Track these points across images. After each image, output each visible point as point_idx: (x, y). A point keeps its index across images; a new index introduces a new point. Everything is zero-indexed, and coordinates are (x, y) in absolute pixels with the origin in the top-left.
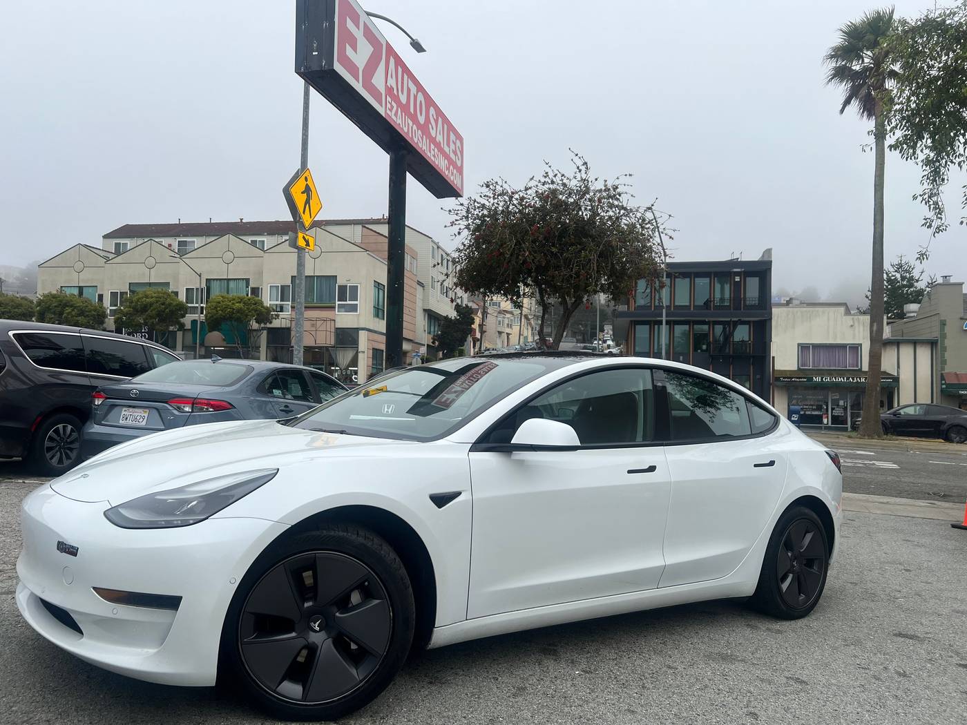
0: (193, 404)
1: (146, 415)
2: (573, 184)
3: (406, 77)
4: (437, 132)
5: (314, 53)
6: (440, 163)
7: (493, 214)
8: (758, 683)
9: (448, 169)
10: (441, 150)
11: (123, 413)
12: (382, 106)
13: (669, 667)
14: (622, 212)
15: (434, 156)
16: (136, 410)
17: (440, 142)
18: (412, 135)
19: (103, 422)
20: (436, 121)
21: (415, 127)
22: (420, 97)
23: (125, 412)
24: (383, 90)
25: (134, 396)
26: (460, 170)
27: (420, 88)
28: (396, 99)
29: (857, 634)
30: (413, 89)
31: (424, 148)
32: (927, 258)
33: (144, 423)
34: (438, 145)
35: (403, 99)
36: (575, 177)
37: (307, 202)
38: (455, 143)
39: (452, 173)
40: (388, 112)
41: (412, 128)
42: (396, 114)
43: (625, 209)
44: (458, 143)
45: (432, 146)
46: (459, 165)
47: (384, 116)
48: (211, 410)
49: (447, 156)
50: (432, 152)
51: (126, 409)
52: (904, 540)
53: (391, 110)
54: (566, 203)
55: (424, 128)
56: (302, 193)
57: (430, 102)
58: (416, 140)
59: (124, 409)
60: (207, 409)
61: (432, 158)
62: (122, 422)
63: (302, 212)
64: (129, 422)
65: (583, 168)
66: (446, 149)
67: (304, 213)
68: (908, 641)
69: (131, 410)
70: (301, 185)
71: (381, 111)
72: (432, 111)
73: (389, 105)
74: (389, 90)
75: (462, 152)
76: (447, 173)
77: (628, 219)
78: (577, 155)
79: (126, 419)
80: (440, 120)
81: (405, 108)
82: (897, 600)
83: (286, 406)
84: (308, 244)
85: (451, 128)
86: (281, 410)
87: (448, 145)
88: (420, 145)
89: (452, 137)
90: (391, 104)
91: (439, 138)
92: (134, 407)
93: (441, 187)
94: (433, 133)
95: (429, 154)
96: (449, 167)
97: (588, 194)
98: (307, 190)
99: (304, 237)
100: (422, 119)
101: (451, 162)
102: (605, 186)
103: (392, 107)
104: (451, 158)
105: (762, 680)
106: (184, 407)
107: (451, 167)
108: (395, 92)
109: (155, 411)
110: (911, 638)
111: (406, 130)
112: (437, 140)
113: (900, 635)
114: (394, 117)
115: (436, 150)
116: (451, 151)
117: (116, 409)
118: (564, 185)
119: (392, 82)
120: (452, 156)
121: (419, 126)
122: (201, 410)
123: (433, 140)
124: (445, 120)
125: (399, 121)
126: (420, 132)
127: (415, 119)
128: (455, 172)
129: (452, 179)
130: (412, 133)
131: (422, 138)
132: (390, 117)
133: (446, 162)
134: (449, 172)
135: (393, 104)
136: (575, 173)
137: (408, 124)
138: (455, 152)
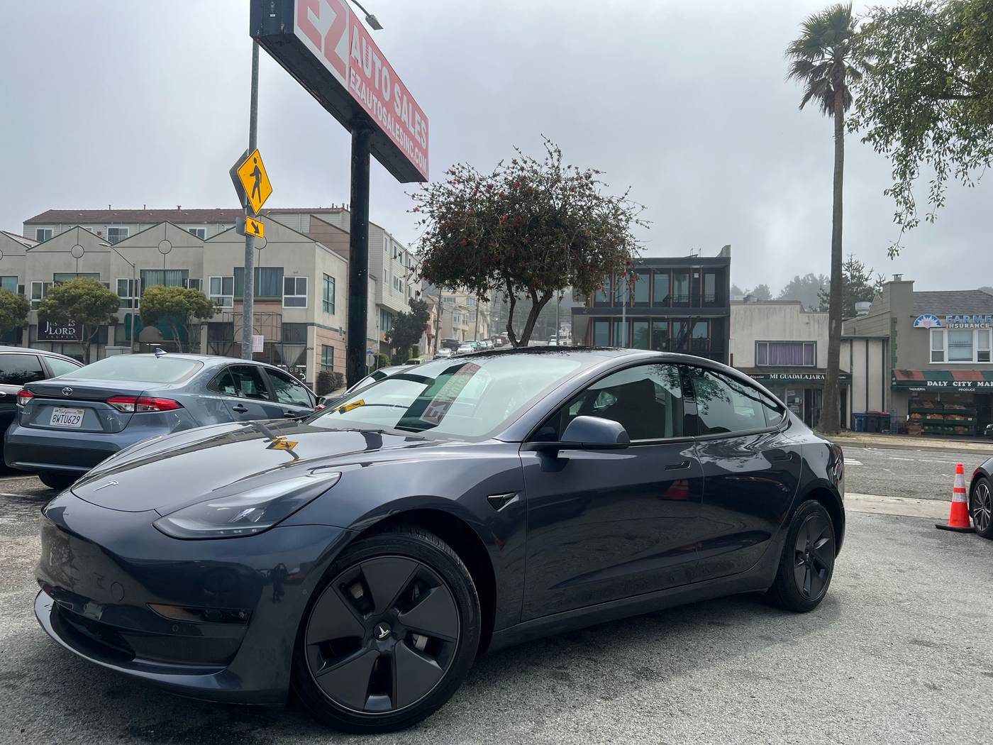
0: (136, 403)
1: (81, 416)
2: (544, 171)
3: (370, 49)
4: (402, 111)
5: (271, 16)
6: (404, 144)
7: (460, 202)
8: (789, 703)
9: (413, 151)
10: (406, 131)
11: (54, 413)
12: (345, 79)
13: (693, 689)
14: (594, 201)
15: (399, 136)
16: (70, 410)
17: (405, 122)
18: (377, 113)
19: (31, 424)
20: (401, 99)
21: (379, 104)
22: (385, 72)
23: (56, 412)
24: (346, 61)
25: (67, 394)
26: (425, 153)
27: (385, 62)
28: (361, 72)
29: (873, 643)
30: (378, 63)
31: (389, 127)
32: (898, 255)
33: (79, 424)
34: (403, 125)
35: (368, 73)
36: (546, 164)
37: (257, 185)
38: (420, 124)
39: (417, 157)
40: (352, 85)
41: (376, 105)
42: (360, 89)
43: (597, 198)
44: (423, 125)
45: (397, 126)
46: (424, 145)
47: (347, 89)
48: (157, 409)
49: (412, 137)
50: (397, 132)
51: (58, 409)
52: (888, 539)
53: (355, 84)
54: (537, 191)
55: (389, 106)
56: (251, 175)
57: (394, 78)
58: (380, 118)
59: (55, 409)
60: (152, 408)
61: (397, 138)
62: (52, 424)
63: (250, 196)
64: (62, 424)
65: (555, 155)
66: (411, 130)
67: (253, 197)
68: (926, 649)
69: (63, 409)
70: (249, 167)
71: (344, 83)
72: (397, 88)
73: (352, 78)
74: (354, 62)
75: (427, 134)
76: (412, 155)
77: (600, 209)
78: (549, 141)
79: (58, 420)
80: (405, 98)
81: (369, 83)
82: (902, 604)
83: (240, 405)
84: (257, 231)
85: (416, 108)
86: (235, 410)
87: (413, 126)
88: (385, 124)
89: (418, 117)
90: (355, 77)
91: (405, 118)
92: (67, 407)
93: (405, 171)
94: (398, 112)
95: (393, 134)
96: (414, 148)
97: (560, 182)
98: (257, 173)
99: (253, 224)
100: (387, 96)
101: (417, 144)
102: (578, 174)
103: (356, 80)
104: (416, 140)
105: (794, 701)
106: (126, 406)
107: (417, 150)
108: (360, 64)
109: (91, 411)
110: (927, 646)
111: (370, 106)
112: (402, 119)
113: (916, 642)
114: (358, 92)
115: (401, 130)
116: (416, 131)
117: (46, 409)
118: (535, 172)
119: (356, 53)
120: (417, 137)
121: (385, 104)
122: (145, 409)
123: (398, 119)
124: (411, 99)
125: (363, 96)
126: (384, 109)
127: (379, 95)
128: (420, 154)
129: (417, 162)
130: (377, 110)
131: (387, 116)
132: (354, 91)
133: (411, 143)
134: (414, 155)
135: (358, 77)
136: (547, 159)
137: (373, 101)
138: (420, 134)
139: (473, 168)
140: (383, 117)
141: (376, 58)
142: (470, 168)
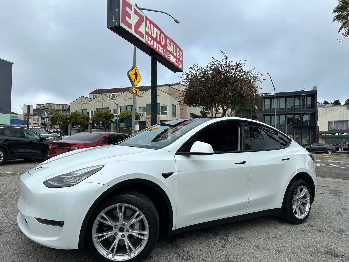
3: (155, 28)
4: (171, 48)
5: (113, 21)
6: (173, 60)
7: (196, 77)
9: (176, 61)
10: (172, 55)
12: (144, 39)
15: (169, 57)
17: (172, 52)
20: (170, 44)
21: (160, 46)
22: (162, 35)
24: (144, 33)
26: (182, 62)
27: (162, 32)
28: (151, 36)
30: (159, 33)
31: (164, 54)
35: (154, 36)
36: (222, 61)
37: (136, 77)
38: (179, 52)
39: (178, 63)
41: (158, 47)
42: (151, 42)
43: (244, 72)
44: (181, 52)
45: (168, 53)
46: (181, 59)
49: (175, 57)
50: (168, 55)
53: (148, 40)
55: (165, 47)
56: (134, 74)
57: (166, 37)
61: (168, 58)
63: (134, 81)
65: (226, 58)
66: (175, 54)
67: (135, 81)
71: (144, 41)
72: (168, 40)
74: (147, 33)
75: (182, 56)
76: (175, 63)
77: (246, 75)
78: (223, 53)
80: (172, 44)
81: (155, 40)
84: (136, 92)
85: (177, 46)
87: (176, 52)
88: (162, 53)
89: (178, 50)
90: (148, 38)
91: (172, 50)
94: (169, 49)
95: (166, 56)
98: (136, 73)
99: (135, 90)
100: (163, 44)
101: (177, 59)
102: (236, 64)
107: (177, 61)
108: (150, 33)
111: (155, 47)
112: (171, 51)
114: (150, 43)
115: (170, 55)
116: (177, 55)
119: (148, 30)
120: (178, 57)
121: (162, 46)
123: (169, 51)
124: (174, 44)
125: (152, 44)
126: (162, 48)
127: (160, 43)
128: (179, 62)
129: (178, 65)
130: (158, 48)
131: (163, 51)
132: (148, 43)
133: (175, 59)
134: (176, 62)
135: (149, 38)
136: (223, 59)
137: (157, 45)
138: (179, 55)
139: (199, 65)
140: (161, 51)
141: (158, 31)
142: (198, 66)
